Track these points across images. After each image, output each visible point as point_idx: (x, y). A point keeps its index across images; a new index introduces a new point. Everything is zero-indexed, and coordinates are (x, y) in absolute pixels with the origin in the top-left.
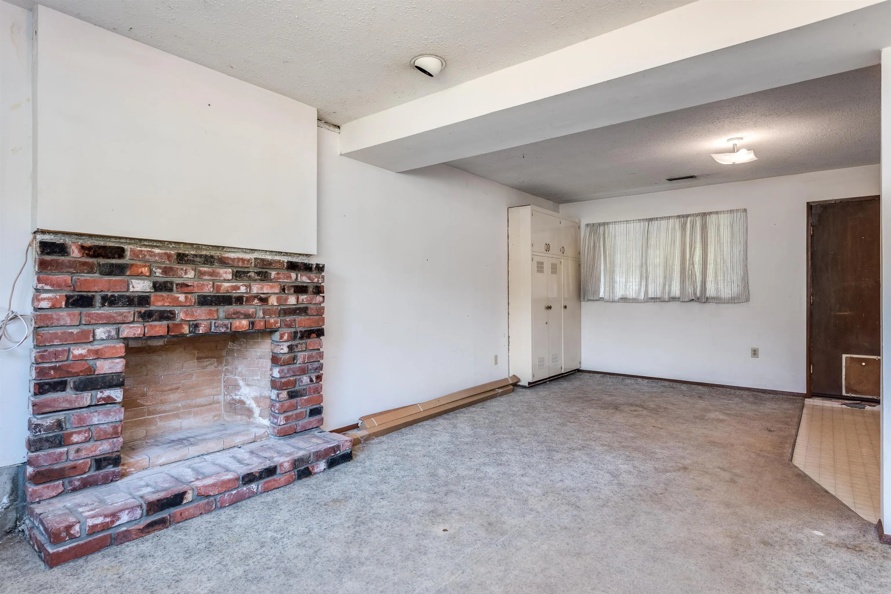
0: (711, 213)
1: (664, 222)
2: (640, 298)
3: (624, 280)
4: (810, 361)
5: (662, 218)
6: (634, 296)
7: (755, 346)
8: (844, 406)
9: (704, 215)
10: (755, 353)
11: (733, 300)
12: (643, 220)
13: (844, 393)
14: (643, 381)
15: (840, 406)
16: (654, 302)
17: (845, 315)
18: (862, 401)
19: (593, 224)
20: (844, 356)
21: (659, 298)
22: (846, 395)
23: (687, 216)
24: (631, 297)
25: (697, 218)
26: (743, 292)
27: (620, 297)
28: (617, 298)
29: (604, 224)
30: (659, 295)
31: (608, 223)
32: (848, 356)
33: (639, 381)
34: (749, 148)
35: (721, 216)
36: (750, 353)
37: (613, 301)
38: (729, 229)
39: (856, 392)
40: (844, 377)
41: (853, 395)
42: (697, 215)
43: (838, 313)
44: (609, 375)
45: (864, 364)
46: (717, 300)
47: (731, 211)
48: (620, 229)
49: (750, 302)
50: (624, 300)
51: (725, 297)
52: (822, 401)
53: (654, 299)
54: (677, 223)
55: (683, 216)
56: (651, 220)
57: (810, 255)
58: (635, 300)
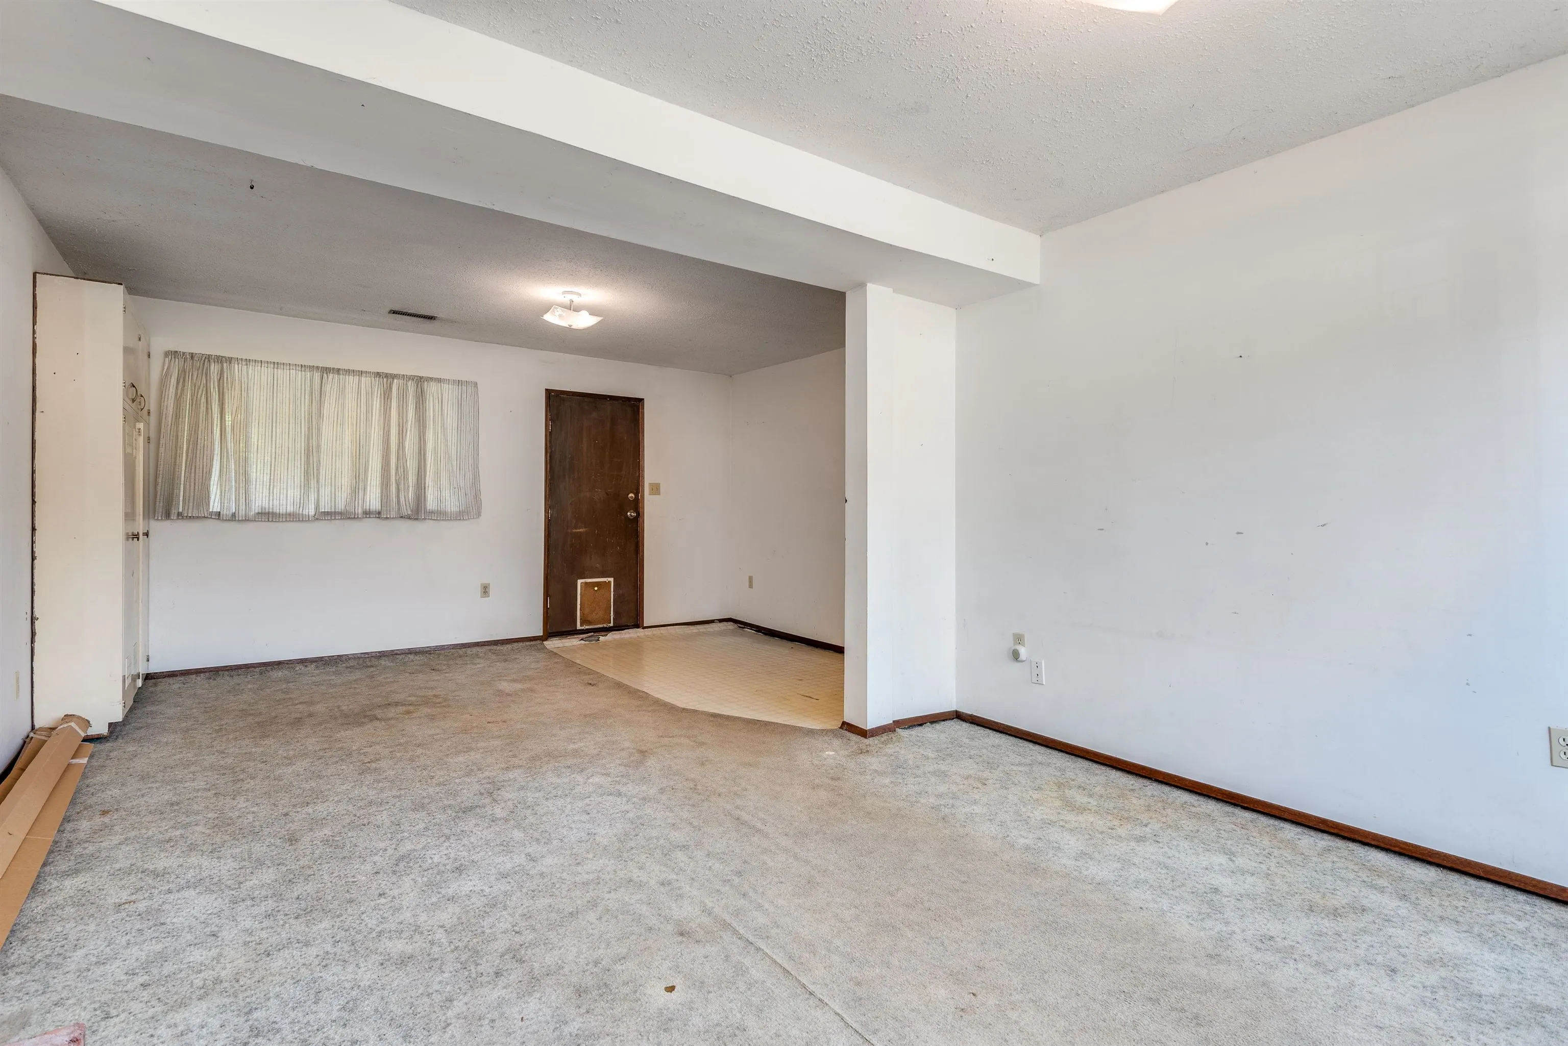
0: (431, 379)
1: (352, 380)
2: (306, 512)
3: (266, 478)
4: (547, 594)
5: (348, 372)
6: (290, 509)
7: (486, 582)
8: (583, 642)
9: (420, 381)
10: (485, 590)
11: (460, 516)
12: (311, 368)
13: (579, 627)
14: (306, 666)
15: (579, 643)
16: (331, 519)
17: (580, 532)
18: (594, 632)
19: (192, 356)
20: (580, 582)
21: (341, 513)
22: (580, 628)
23: (394, 376)
24: (283, 510)
25: (410, 383)
26: (473, 503)
27: (256, 511)
28: (253, 513)
29: (220, 359)
30: (340, 507)
31: (230, 360)
32: (583, 581)
33: (297, 669)
34: (593, 311)
35: (446, 386)
36: (478, 591)
37: (247, 520)
38: (456, 409)
39: (590, 623)
40: (579, 607)
41: (587, 627)
42: (412, 378)
43: (574, 531)
44: (228, 670)
45: (596, 589)
46: (440, 515)
47: (459, 383)
48: (258, 377)
49: (481, 518)
50: (267, 516)
51: (452, 510)
52: (560, 641)
53: (330, 515)
54: (377, 387)
55: (387, 376)
56: (326, 370)
57: (548, 458)
58: (292, 517)
